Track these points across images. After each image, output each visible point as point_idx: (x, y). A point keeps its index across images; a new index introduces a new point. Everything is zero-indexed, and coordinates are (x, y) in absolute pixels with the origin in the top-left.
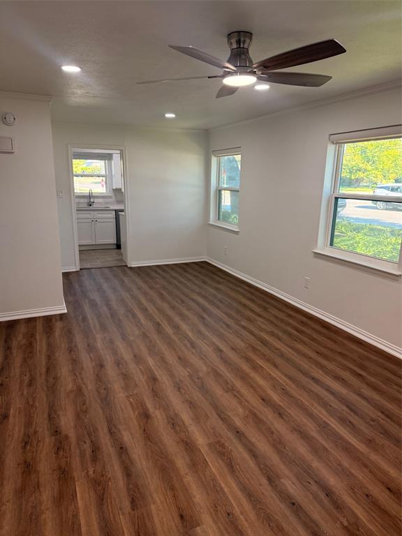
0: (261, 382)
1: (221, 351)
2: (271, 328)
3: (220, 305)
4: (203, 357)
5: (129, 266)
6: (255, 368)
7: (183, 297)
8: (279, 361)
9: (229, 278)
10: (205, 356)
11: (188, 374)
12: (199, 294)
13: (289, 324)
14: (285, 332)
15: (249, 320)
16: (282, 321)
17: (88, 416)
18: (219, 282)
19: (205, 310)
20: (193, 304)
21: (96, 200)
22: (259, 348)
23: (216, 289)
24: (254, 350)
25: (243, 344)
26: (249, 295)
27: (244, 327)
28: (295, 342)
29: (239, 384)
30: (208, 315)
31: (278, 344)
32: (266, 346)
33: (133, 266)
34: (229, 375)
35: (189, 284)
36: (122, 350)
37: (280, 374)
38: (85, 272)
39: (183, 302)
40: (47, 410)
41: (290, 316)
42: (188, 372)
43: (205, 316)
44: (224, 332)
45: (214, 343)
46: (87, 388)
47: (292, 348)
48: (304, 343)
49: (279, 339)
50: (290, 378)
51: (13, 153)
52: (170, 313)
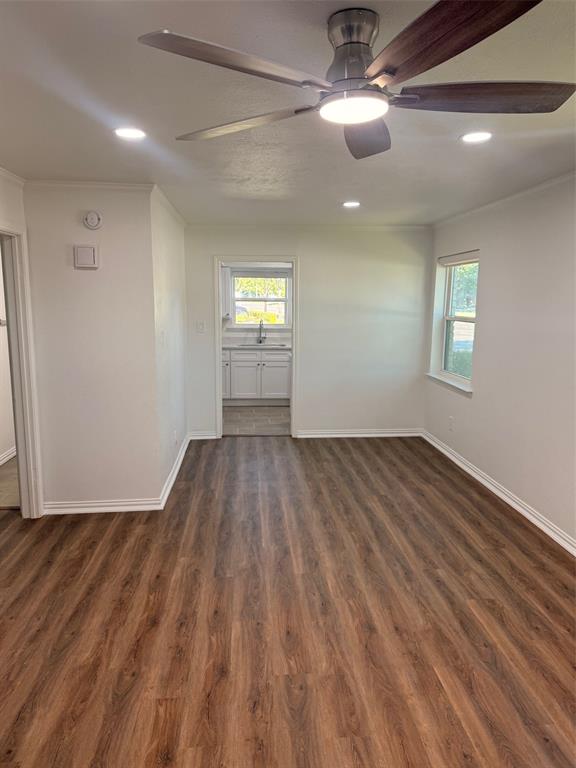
0: (425, 725)
1: (372, 629)
2: (491, 591)
3: (413, 527)
4: (332, 637)
5: (293, 436)
6: (427, 685)
7: (352, 502)
8: (482, 676)
9: (449, 474)
10: (337, 636)
11: (286, 673)
12: (381, 498)
13: (533, 587)
14: (520, 605)
15: (456, 567)
16: (522, 577)
17: (74, 730)
18: (427, 480)
19: (379, 532)
20: (362, 518)
21: (269, 335)
22: (451, 636)
23: (419, 493)
24: (441, 639)
25: (421, 622)
26: (474, 512)
27: (439, 583)
28: (533, 633)
29: (375, 722)
30: (382, 545)
31: (495, 634)
32: (467, 632)
33: (299, 437)
34: (363, 691)
35: (373, 477)
36: (202, 596)
37: (472, 713)
38: (228, 441)
39: (347, 511)
40: (24, 700)
41: (542, 568)
42: (290, 668)
43: (375, 546)
44: (395, 588)
45: (365, 610)
46: (108, 664)
47: (522, 648)
48: (552, 637)
49: (502, 621)
50: (492, 727)
51: (95, 269)
52: (317, 531)
